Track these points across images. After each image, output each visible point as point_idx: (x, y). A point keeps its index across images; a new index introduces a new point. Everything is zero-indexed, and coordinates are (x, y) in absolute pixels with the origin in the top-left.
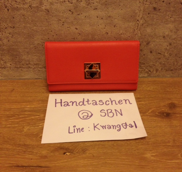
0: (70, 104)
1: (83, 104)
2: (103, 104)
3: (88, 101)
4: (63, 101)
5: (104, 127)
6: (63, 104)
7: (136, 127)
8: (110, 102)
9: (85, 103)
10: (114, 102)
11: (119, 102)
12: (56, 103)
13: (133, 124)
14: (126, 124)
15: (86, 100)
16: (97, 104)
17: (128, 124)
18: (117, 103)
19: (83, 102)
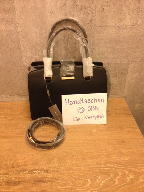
0: (73, 103)
1: (80, 102)
2: (90, 102)
4: (70, 101)
5: (89, 117)
6: (70, 103)
7: (103, 118)
8: (94, 101)
9: (81, 102)
10: (96, 100)
12: (66, 102)
13: (102, 116)
14: (99, 115)
15: (81, 99)
16: (87, 102)
18: (97, 101)
19: (80, 101)
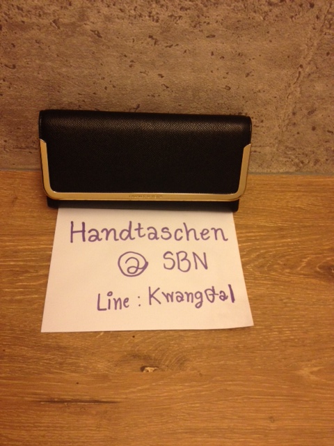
0: (102, 235)
1: (129, 235)
2: (170, 237)
3: (139, 229)
5: (168, 297)
6: (87, 235)
7: (233, 300)
8: (184, 234)
10: (191, 233)
11: (202, 234)
12: (72, 232)
13: (228, 293)
14: (213, 290)
15: (135, 226)
16: (158, 236)
17: (217, 291)
18: (199, 236)
19: (129, 231)
